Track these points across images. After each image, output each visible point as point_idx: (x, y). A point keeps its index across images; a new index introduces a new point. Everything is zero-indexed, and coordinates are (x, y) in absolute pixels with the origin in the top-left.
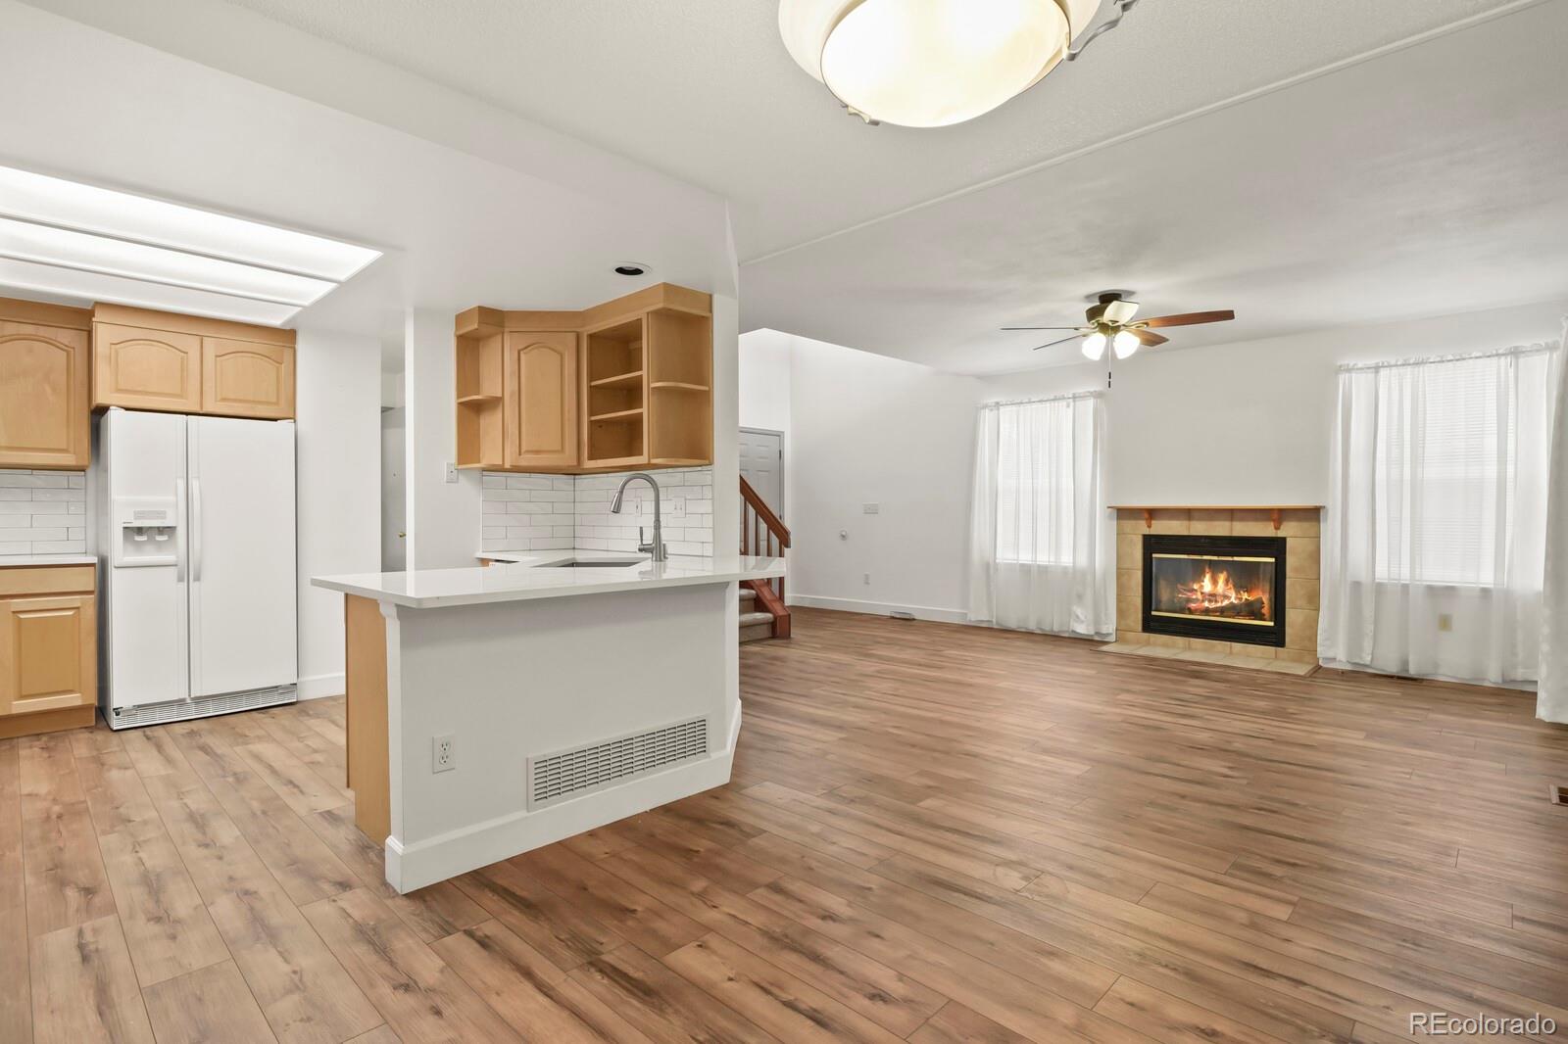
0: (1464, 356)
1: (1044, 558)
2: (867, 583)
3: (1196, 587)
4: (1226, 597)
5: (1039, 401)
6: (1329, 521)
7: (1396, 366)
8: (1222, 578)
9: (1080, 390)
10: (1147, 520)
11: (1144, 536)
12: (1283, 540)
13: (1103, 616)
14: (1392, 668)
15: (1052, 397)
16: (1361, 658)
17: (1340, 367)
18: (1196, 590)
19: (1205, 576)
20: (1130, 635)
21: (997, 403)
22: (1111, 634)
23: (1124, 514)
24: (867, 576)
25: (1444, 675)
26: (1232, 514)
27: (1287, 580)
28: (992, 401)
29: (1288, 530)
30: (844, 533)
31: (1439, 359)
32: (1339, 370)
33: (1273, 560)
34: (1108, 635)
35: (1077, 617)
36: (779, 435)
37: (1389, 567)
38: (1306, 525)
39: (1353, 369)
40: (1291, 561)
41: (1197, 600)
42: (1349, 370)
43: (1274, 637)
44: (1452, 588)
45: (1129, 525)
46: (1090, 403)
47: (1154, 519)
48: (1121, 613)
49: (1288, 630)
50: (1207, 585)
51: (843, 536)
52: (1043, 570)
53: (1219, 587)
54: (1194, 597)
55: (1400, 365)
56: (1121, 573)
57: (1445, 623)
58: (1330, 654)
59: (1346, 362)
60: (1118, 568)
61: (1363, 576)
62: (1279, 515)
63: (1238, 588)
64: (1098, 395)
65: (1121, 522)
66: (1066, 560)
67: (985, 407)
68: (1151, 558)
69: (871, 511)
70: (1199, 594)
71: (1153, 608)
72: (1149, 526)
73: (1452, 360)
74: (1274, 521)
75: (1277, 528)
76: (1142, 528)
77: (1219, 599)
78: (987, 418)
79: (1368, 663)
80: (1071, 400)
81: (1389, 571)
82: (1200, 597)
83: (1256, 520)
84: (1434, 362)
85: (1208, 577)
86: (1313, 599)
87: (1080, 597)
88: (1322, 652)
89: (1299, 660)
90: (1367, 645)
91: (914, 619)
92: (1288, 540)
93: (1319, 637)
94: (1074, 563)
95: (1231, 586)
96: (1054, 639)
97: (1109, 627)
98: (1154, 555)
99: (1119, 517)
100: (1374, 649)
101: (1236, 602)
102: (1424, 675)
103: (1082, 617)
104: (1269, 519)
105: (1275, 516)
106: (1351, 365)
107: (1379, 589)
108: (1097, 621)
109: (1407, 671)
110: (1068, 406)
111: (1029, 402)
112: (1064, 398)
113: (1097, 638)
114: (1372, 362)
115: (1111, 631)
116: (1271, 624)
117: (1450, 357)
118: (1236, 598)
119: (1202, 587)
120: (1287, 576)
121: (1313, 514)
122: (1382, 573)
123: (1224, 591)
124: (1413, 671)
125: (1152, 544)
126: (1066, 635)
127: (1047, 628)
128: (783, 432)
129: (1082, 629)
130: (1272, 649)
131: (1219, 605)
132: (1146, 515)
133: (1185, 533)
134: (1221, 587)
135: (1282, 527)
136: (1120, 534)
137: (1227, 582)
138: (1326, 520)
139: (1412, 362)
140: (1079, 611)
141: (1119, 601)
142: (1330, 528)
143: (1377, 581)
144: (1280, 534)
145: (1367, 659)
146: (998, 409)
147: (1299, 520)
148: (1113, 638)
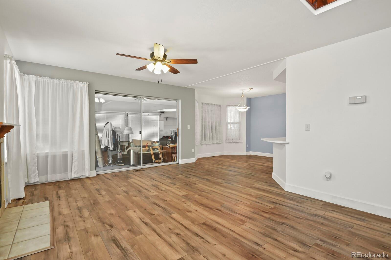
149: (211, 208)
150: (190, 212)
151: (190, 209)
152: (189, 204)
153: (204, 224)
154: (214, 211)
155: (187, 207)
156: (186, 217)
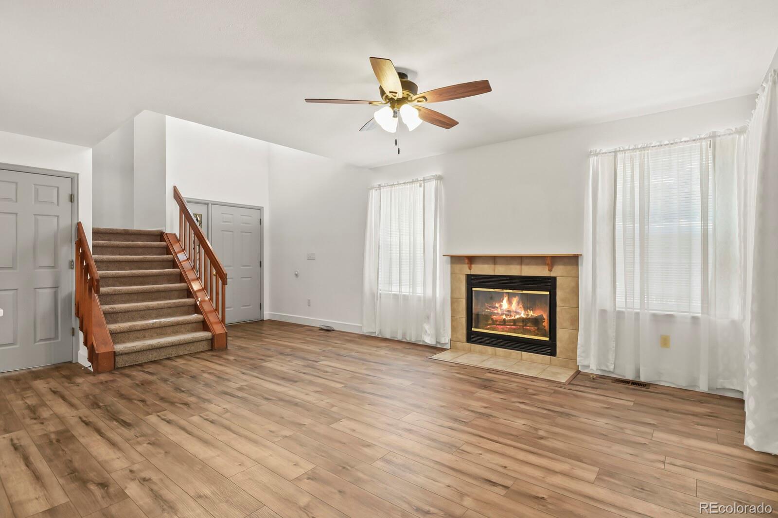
0: (676, 140)
1: (406, 290)
2: (309, 306)
3: (497, 305)
4: (517, 313)
5: (404, 183)
6: (584, 264)
7: (629, 150)
8: (515, 301)
9: (428, 175)
10: (468, 264)
11: (468, 275)
12: (555, 279)
13: (442, 331)
14: (630, 376)
15: (411, 181)
16: (607, 366)
17: (591, 152)
18: (497, 308)
19: (503, 299)
20: (459, 344)
21: (380, 185)
22: (447, 343)
23: (456, 260)
24: (309, 301)
25: (666, 382)
26: (521, 260)
27: (557, 307)
28: (376, 184)
29: (558, 271)
30: (296, 273)
31: (658, 144)
32: (589, 155)
33: (548, 293)
34: (446, 344)
35: (426, 332)
36: (260, 209)
37: (626, 299)
38: (569, 268)
39: (599, 153)
40: (560, 294)
41: (498, 313)
42: (597, 154)
43: (549, 348)
44: (671, 316)
45: (458, 267)
46: (433, 184)
47: (473, 264)
48: (454, 329)
49: (558, 344)
50: (505, 304)
51: (296, 275)
52: (406, 298)
53: (513, 305)
54: (496, 312)
55: (632, 149)
56: (454, 301)
57: (665, 342)
58: (586, 363)
59: (595, 149)
60: (451, 298)
61: (608, 306)
62: (552, 260)
63: (526, 308)
64: (439, 178)
65: (454, 265)
66: (419, 291)
67: (372, 188)
68: (472, 291)
69: (311, 258)
70: (499, 310)
71: (473, 326)
72: (470, 269)
73: (668, 144)
74: (548, 265)
75: (550, 270)
76: (465, 270)
77: (512, 314)
78: (374, 194)
79: (612, 370)
80: (422, 182)
81: (626, 302)
82: (499, 311)
83: (537, 264)
84: (655, 146)
85: (506, 299)
86: (575, 321)
87: (428, 317)
88: (580, 361)
89: (565, 366)
90: (611, 356)
91: (333, 330)
92: (558, 278)
93: (578, 350)
94: (424, 293)
95: (521, 306)
96: (414, 345)
97: (446, 339)
98: (474, 289)
99: (452, 263)
100: (615, 359)
101: (524, 317)
102: (651, 381)
103: (428, 332)
104: (545, 264)
105: (549, 261)
106: (598, 150)
107: (620, 315)
108: (437, 335)
109: (639, 377)
110: (420, 186)
111: (398, 184)
112: (418, 181)
113: (439, 346)
114: (612, 149)
115: (447, 342)
116: (547, 339)
117: (667, 142)
118: (524, 315)
119: (501, 306)
120: (557, 305)
121: (573, 260)
122: (620, 304)
123: (516, 309)
124: (643, 379)
125: (473, 281)
126: (421, 343)
127: (408, 339)
128: (263, 207)
129: (429, 340)
130: (547, 358)
131: (513, 318)
132: (467, 261)
133: (492, 273)
134: (514, 306)
135: (553, 269)
136: (453, 273)
137: (518, 303)
138: (582, 265)
139: (639, 147)
140: (427, 327)
141: (452, 321)
142: (585, 269)
143: (617, 309)
144: (552, 274)
145: (611, 368)
146: (380, 189)
147: (565, 264)
148: (448, 347)
149: (281, 400)
150: (317, 392)
151: (317, 395)
152: (321, 402)
153: (296, 382)
154: (275, 397)
155: (323, 397)
156: (320, 385)
